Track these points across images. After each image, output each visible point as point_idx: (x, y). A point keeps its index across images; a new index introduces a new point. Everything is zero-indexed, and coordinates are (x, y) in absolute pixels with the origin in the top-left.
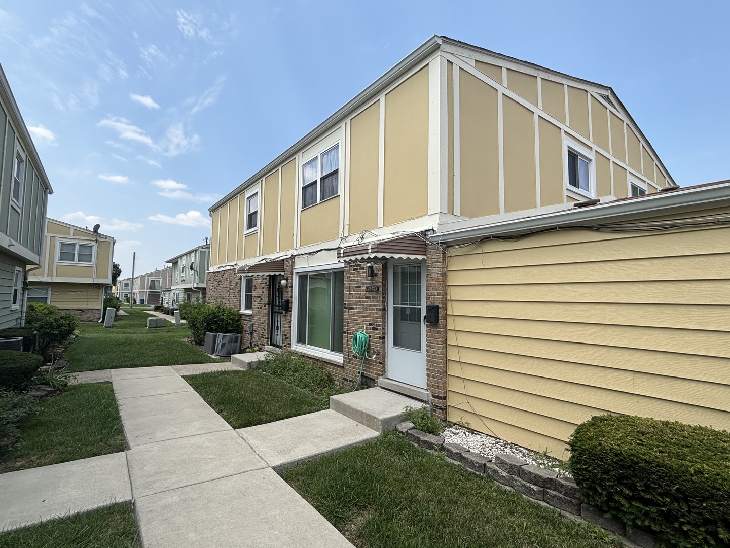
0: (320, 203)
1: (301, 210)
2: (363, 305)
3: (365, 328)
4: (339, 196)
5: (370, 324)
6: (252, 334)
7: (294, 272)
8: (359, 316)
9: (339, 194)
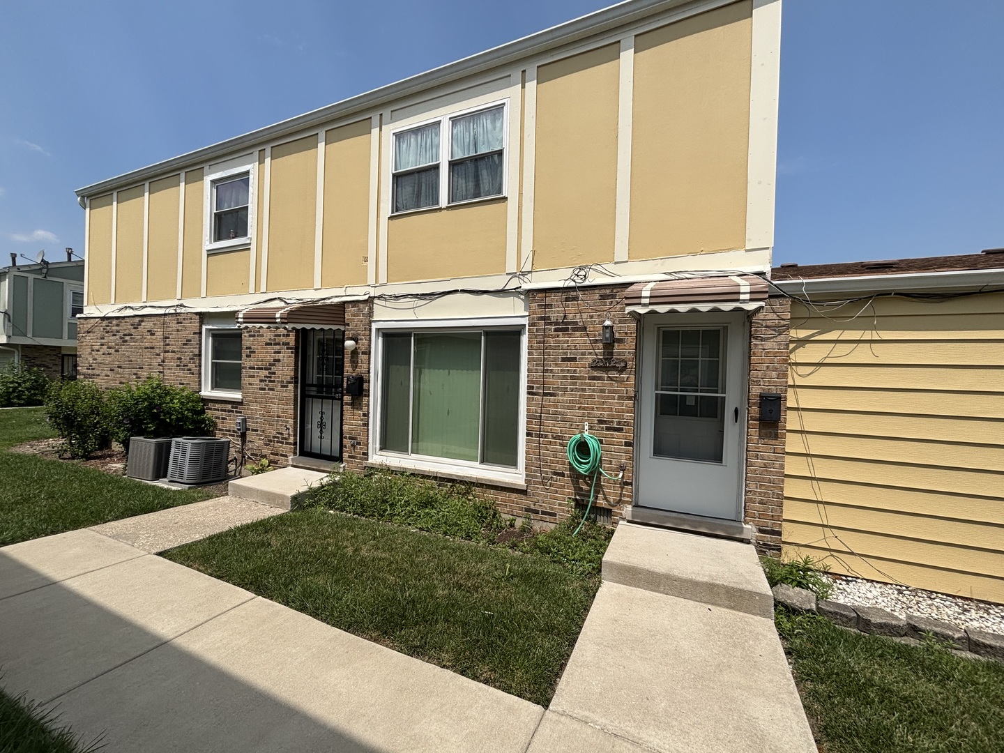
0: (448, 208)
1: (390, 214)
2: (584, 390)
3: (586, 428)
4: (505, 199)
5: (601, 422)
6: (243, 436)
7: (374, 326)
8: (569, 408)
9: (504, 194)
